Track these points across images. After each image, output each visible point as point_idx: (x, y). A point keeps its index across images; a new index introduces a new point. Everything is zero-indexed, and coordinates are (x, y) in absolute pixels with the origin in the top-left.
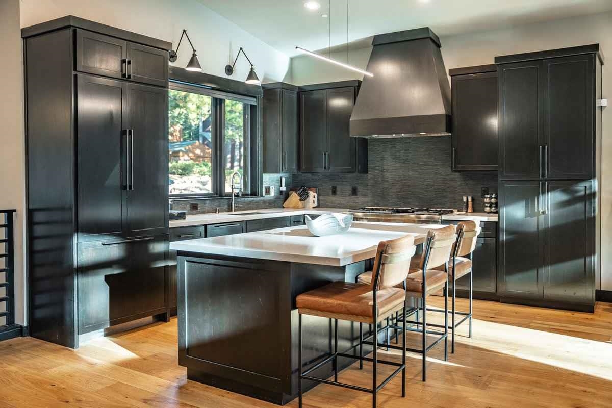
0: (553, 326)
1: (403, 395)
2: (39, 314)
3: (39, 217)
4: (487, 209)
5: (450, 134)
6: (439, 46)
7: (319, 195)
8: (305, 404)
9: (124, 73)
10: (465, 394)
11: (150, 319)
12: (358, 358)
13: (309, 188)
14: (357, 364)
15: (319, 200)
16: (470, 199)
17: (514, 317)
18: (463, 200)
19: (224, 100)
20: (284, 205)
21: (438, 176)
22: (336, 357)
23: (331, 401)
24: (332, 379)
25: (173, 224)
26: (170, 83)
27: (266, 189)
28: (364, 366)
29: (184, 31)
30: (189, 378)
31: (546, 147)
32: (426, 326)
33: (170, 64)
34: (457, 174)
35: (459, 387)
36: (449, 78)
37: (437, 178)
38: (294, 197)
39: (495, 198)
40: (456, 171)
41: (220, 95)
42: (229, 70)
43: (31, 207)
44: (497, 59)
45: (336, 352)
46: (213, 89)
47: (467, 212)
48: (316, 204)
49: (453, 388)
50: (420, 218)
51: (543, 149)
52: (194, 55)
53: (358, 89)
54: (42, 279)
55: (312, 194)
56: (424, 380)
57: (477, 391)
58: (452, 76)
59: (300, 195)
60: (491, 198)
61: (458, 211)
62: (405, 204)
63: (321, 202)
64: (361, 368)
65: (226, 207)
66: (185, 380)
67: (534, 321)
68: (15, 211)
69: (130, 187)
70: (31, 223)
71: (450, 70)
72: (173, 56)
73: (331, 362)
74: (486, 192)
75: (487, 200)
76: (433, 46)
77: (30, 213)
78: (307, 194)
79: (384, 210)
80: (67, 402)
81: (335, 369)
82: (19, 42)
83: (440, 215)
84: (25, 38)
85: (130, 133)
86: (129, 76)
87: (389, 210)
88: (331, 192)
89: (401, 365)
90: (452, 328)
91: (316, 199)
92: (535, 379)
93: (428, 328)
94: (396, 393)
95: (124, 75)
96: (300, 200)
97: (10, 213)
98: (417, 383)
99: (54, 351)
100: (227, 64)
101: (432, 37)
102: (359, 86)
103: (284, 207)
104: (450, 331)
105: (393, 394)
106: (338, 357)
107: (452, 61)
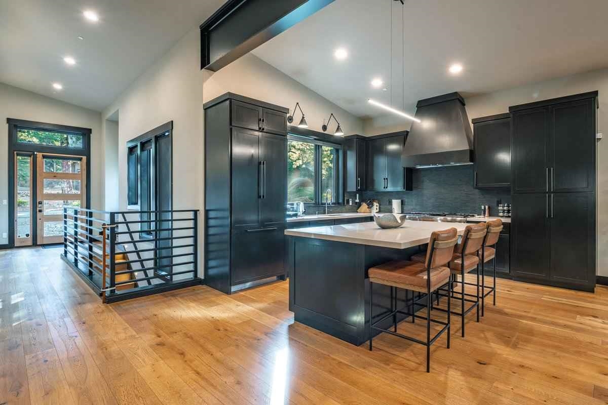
0: (561, 301)
1: (448, 347)
2: (211, 272)
3: (212, 214)
4: (501, 214)
5: (472, 163)
6: (464, 105)
7: (380, 205)
8: (374, 347)
9: (260, 127)
10: (499, 352)
11: (275, 278)
12: (410, 315)
13: (374, 200)
14: (410, 318)
15: (380, 208)
16: (487, 207)
17: (526, 291)
18: (481, 207)
19: (321, 146)
20: (358, 211)
21: (462, 192)
22: (395, 314)
23: (393, 346)
24: (393, 329)
25: (288, 220)
26: (288, 136)
27: (347, 201)
28: (416, 321)
29: (297, 103)
30: (296, 319)
31: (552, 168)
32: (465, 296)
33: (288, 124)
34: (477, 190)
35: (492, 345)
36: (472, 126)
37: (462, 193)
38: (364, 206)
39: (507, 206)
40: (476, 188)
41: (319, 143)
42: (325, 128)
43: (207, 208)
44: (510, 108)
45: (396, 309)
46: (315, 139)
47: (485, 216)
48: (377, 211)
49: (487, 345)
50: (446, 219)
51: (549, 170)
52: (303, 117)
53: (407, 137)
54: (212, 251)
55: (376, 204)
56: (463, 336)
57: (508, 349)
58: (474, 123)
59: (368, 205)
60: (504, 206)
61: (478, 215)
62: (439, 211)
63: (381, 209)
64: (413, 322)
65: (322, 211)
66: (292, 322)
67: (544, 296)
68: (199, 210)
69: (263, 196)
70: (207, 218)
71: (472, 120)
72: (291, 119)
73: (392, 317)
74: (499, 203)
75: (500, 208)
76: (459, 104)
77: (207, 212)
78: (373, 205)
79: (424, 214)
80: (219, 330)
81: (395, 322)
82: (202, 112)
83: (464, 217)
84: (205, 109)
85: (263, 164)
86: (263, 129)
87: (428, 214)
88: (388, 203)
89: (447, 325)
90: (482, 298)
91: (378, 208)
92: (556, 344)
93: (466, 297)
94: (442, 345)
95: (260, 128)
96: (368, 208)
97: (196, 212)
98: (457, 338)
99: (217, 295)
100: (323, 124)
101: (460, 99)
102: (407, 135)
103: (357, 212)
104: (480, 300)
105: (439, 345)
106: (398, 314)
107: (473, 113)
